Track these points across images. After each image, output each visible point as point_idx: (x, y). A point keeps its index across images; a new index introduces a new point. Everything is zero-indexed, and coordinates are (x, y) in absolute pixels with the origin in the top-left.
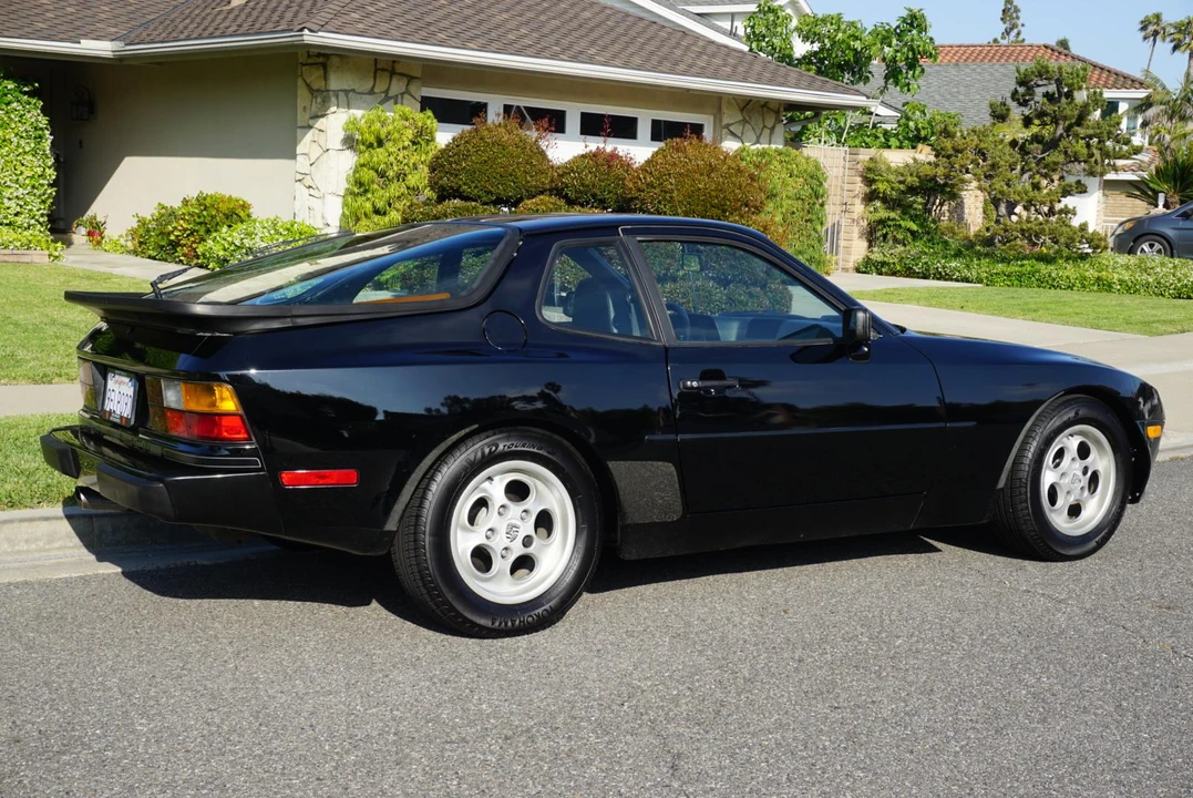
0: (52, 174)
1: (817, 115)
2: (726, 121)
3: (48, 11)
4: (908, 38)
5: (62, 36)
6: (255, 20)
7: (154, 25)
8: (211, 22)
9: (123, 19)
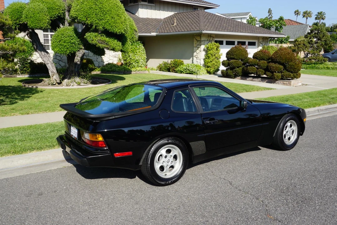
0: (146, 57)
1: (274, 39)
2: (260, 41)
3: (142, 28)
4: (281, 22)
5: (148, 32)
6: (186, 28)
7: (160, 29)
8: (174, 28)
9: (154, 28)
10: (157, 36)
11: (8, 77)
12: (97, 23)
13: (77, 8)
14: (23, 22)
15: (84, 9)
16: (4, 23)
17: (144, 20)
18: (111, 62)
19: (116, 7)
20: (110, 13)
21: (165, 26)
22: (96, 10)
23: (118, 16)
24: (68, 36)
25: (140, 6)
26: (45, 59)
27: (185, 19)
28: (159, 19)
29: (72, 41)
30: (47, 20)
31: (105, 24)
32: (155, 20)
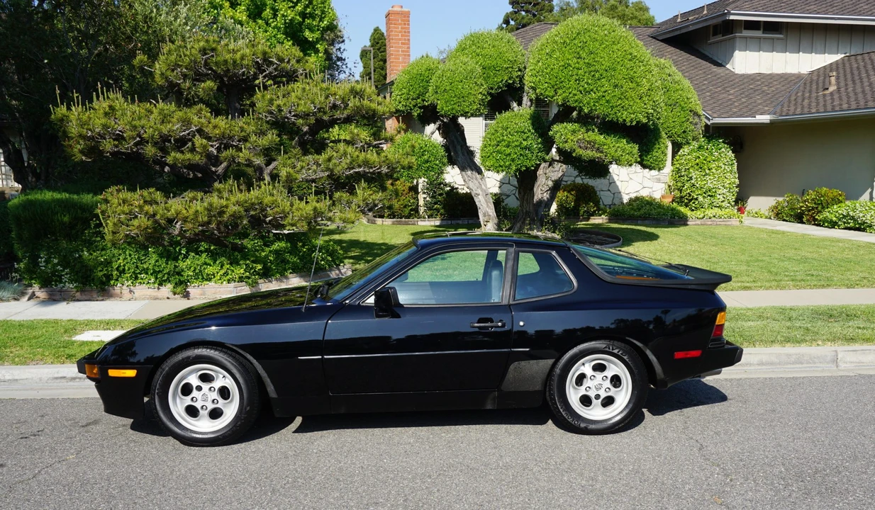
0: (737, 181)
3: (735, 102)
5: (746, 114)
6: (856, 100)
7: (786, 105)
8: (825, 101)
9: (768, 102)
10: (772, 123)
11: (400, 223)
12: (576, 101)
13: (537, 68)
14: (430, 103)
15: (552, 69)
16: (374, 111)
17: (745, 80)
18: (644, 193)
19: (629, 60)
20: (612, 76)
21: (803, 95)
22: (578, 69)
23: (632, 82)
24: (517, 132)
25: (738, 42)
26: (471, 185)
27: (867, 72)
28: (794, 75)
29: (525, 143)
30: (480, 97)
31: (597, 102)
32: (782, 77)
